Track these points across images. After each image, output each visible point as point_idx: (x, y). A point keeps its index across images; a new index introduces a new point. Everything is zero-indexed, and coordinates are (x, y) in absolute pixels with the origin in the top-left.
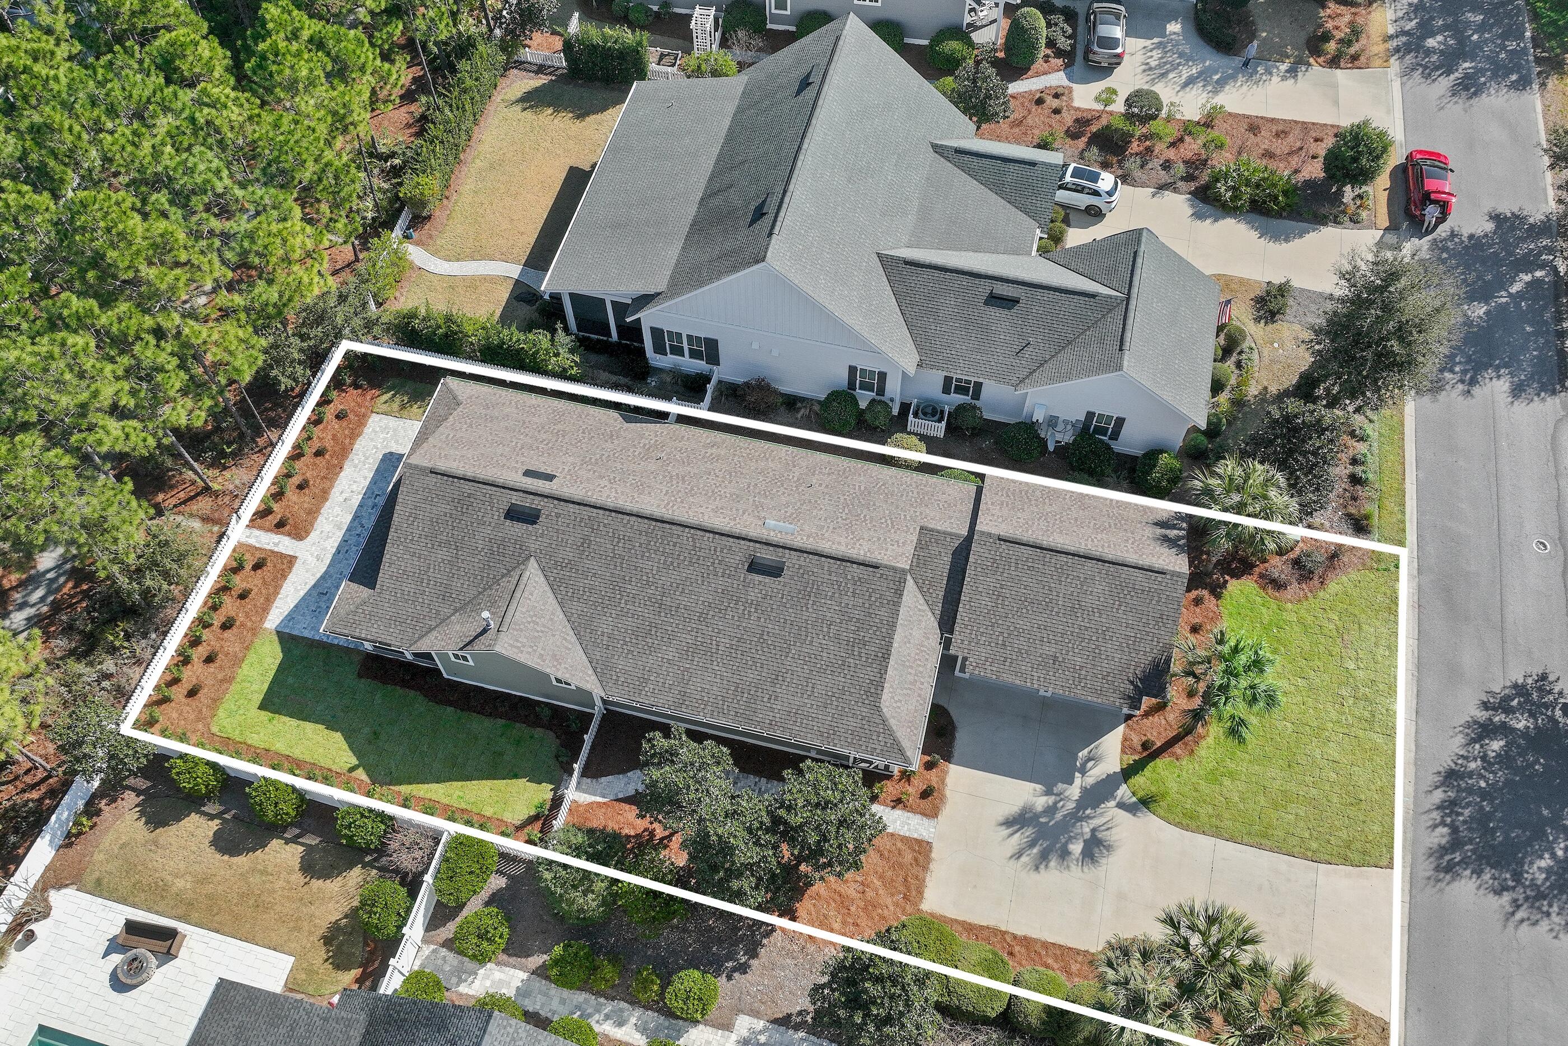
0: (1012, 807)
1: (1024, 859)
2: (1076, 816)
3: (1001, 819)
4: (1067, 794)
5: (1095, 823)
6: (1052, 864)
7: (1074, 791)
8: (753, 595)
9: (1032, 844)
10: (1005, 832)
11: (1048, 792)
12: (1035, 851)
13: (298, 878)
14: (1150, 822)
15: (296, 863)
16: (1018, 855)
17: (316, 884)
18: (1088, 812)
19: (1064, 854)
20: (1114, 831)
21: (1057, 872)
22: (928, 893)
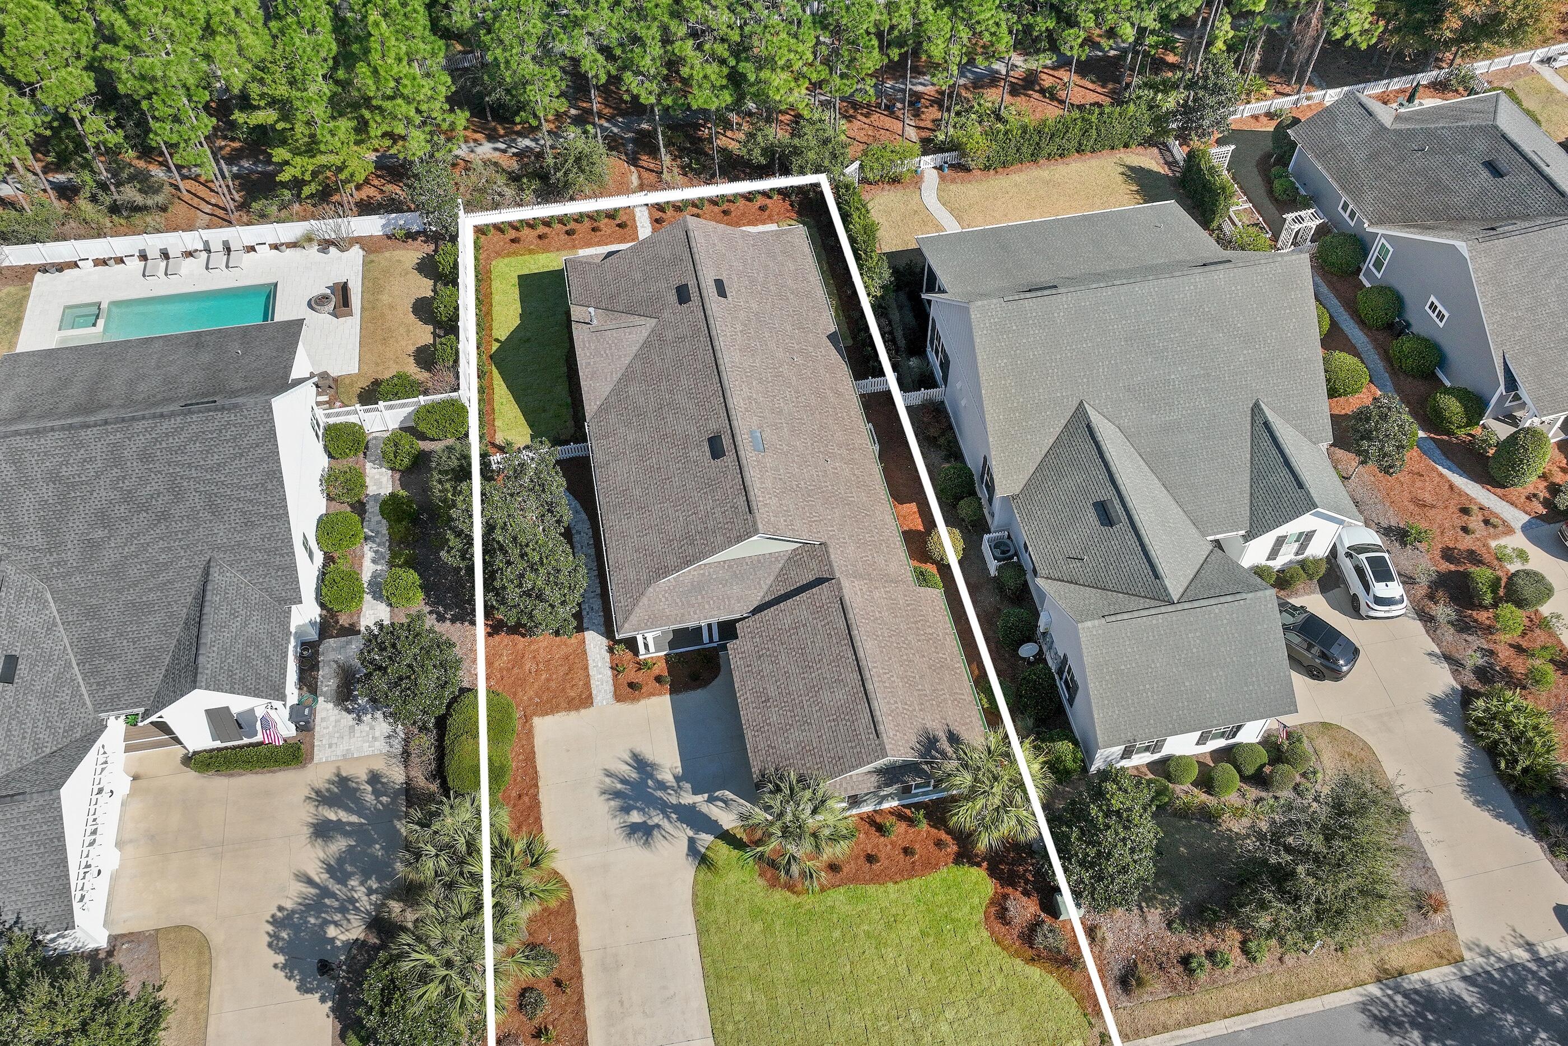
0: (650, 754)
1: (608, 780)
2: (664, 808)
3: (637, 750)
4: (682, 793)
5: (665, 824)
6: (612, 803)
7: (688, 798)
8: (693, 454)
9: (624, 781)
10: (627, 757)
11: (677, 779)
12: (619, 786)
13: (412, 349)
14: (687, 871)
15: (421, 343)
16: (609, 774)
17: (412, 360)
18: (674, 816)
19: (626, 810)
20: (664, 843)
21: (607, 809)
22: (549, 719)
